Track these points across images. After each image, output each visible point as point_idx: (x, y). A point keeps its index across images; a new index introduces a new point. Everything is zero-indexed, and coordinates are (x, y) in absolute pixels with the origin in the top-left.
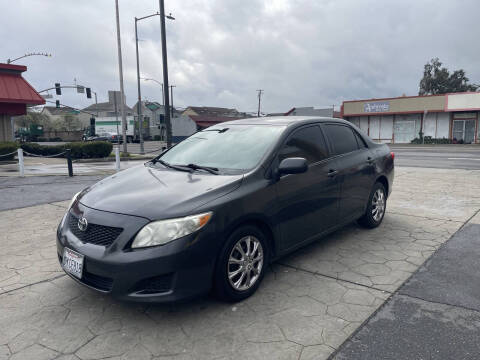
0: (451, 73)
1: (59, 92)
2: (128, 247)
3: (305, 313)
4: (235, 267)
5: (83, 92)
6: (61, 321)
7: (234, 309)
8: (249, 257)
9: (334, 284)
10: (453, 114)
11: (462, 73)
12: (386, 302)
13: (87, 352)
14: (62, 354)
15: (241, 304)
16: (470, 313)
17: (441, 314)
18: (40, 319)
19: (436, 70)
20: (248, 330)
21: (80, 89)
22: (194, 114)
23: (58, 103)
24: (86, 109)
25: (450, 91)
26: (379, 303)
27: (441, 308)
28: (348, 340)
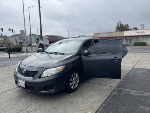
0: (124, 25)
1: (2, 31)
2: (40, 77)
3: (92, 94)
4: (72, 82)
5: (11, 30)
6: (18, 101)
7: (72, 94)
8: (75, 79)
9: (99, 86)
10: (125, 37)
11: (127, 25)
12: (114, 90)
13: (29, 109)
14: (21, 111)
15: (73, 93)
16: (137, 91)
17: (130, 92)
18: (12, 101)
19: (120, 24)
20: (77, 100)
21: (10, 30)
22: (48, 37)
23: (2, 34)
24: (11, 36)
25: (124, 30)
26: (112, 90)
27: (130, 90)
28: (106, 100)
